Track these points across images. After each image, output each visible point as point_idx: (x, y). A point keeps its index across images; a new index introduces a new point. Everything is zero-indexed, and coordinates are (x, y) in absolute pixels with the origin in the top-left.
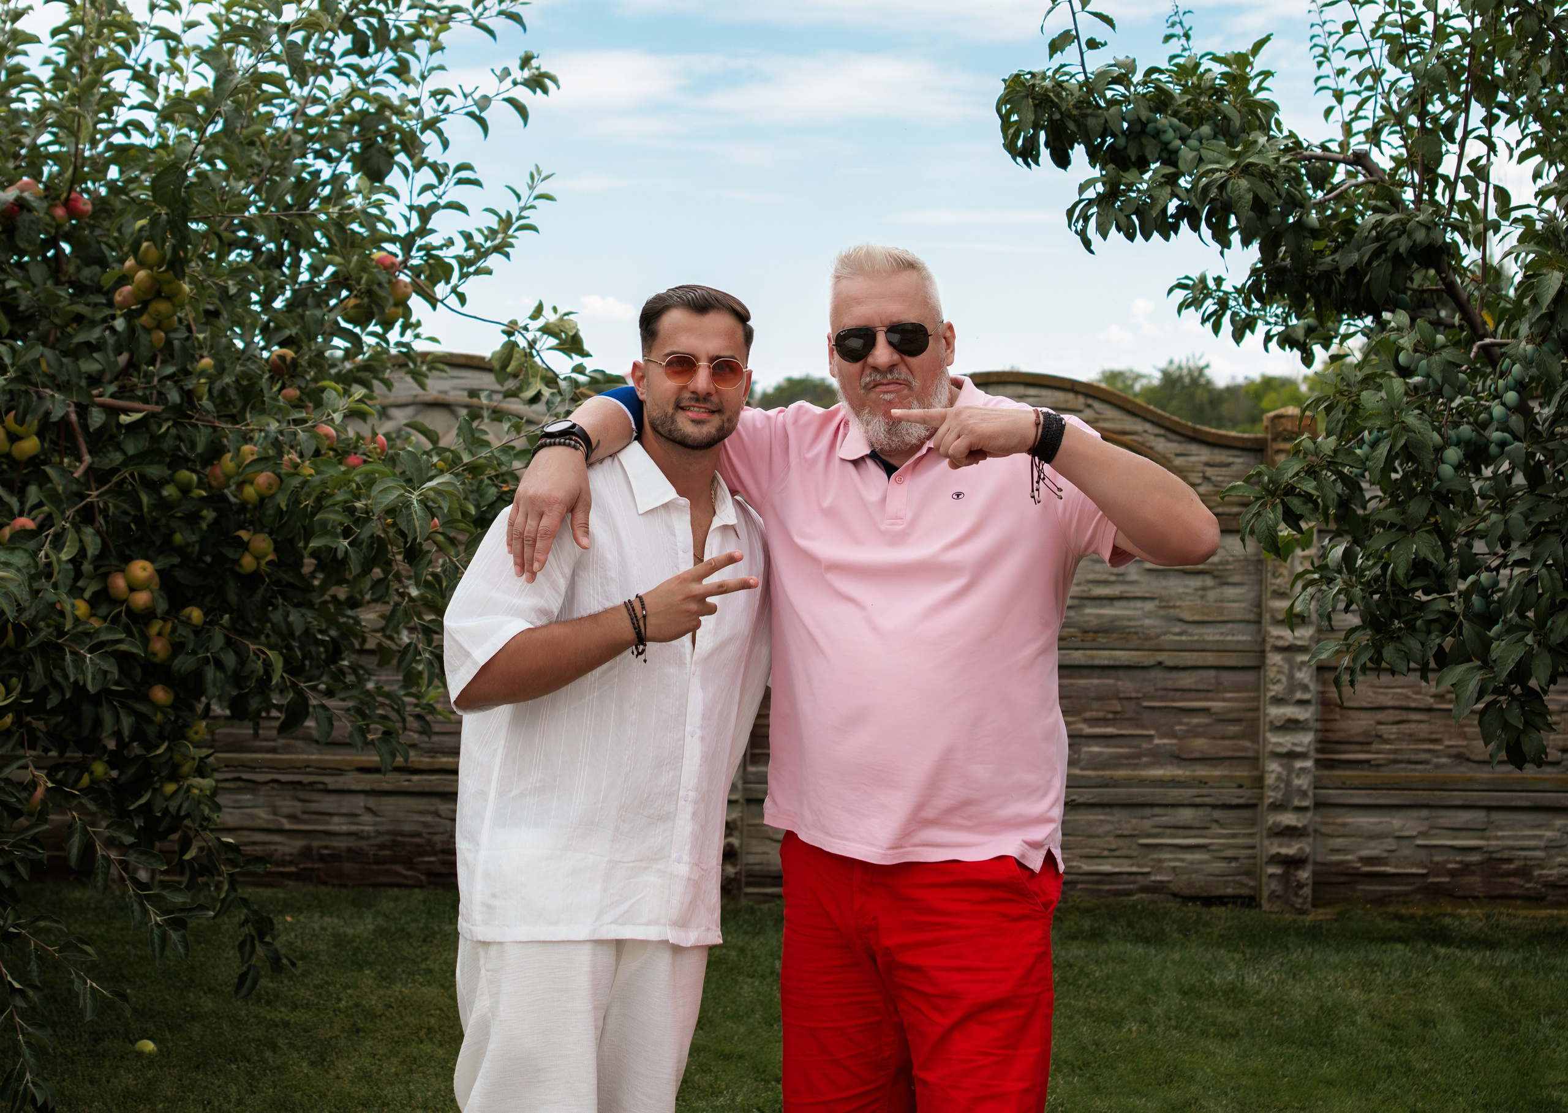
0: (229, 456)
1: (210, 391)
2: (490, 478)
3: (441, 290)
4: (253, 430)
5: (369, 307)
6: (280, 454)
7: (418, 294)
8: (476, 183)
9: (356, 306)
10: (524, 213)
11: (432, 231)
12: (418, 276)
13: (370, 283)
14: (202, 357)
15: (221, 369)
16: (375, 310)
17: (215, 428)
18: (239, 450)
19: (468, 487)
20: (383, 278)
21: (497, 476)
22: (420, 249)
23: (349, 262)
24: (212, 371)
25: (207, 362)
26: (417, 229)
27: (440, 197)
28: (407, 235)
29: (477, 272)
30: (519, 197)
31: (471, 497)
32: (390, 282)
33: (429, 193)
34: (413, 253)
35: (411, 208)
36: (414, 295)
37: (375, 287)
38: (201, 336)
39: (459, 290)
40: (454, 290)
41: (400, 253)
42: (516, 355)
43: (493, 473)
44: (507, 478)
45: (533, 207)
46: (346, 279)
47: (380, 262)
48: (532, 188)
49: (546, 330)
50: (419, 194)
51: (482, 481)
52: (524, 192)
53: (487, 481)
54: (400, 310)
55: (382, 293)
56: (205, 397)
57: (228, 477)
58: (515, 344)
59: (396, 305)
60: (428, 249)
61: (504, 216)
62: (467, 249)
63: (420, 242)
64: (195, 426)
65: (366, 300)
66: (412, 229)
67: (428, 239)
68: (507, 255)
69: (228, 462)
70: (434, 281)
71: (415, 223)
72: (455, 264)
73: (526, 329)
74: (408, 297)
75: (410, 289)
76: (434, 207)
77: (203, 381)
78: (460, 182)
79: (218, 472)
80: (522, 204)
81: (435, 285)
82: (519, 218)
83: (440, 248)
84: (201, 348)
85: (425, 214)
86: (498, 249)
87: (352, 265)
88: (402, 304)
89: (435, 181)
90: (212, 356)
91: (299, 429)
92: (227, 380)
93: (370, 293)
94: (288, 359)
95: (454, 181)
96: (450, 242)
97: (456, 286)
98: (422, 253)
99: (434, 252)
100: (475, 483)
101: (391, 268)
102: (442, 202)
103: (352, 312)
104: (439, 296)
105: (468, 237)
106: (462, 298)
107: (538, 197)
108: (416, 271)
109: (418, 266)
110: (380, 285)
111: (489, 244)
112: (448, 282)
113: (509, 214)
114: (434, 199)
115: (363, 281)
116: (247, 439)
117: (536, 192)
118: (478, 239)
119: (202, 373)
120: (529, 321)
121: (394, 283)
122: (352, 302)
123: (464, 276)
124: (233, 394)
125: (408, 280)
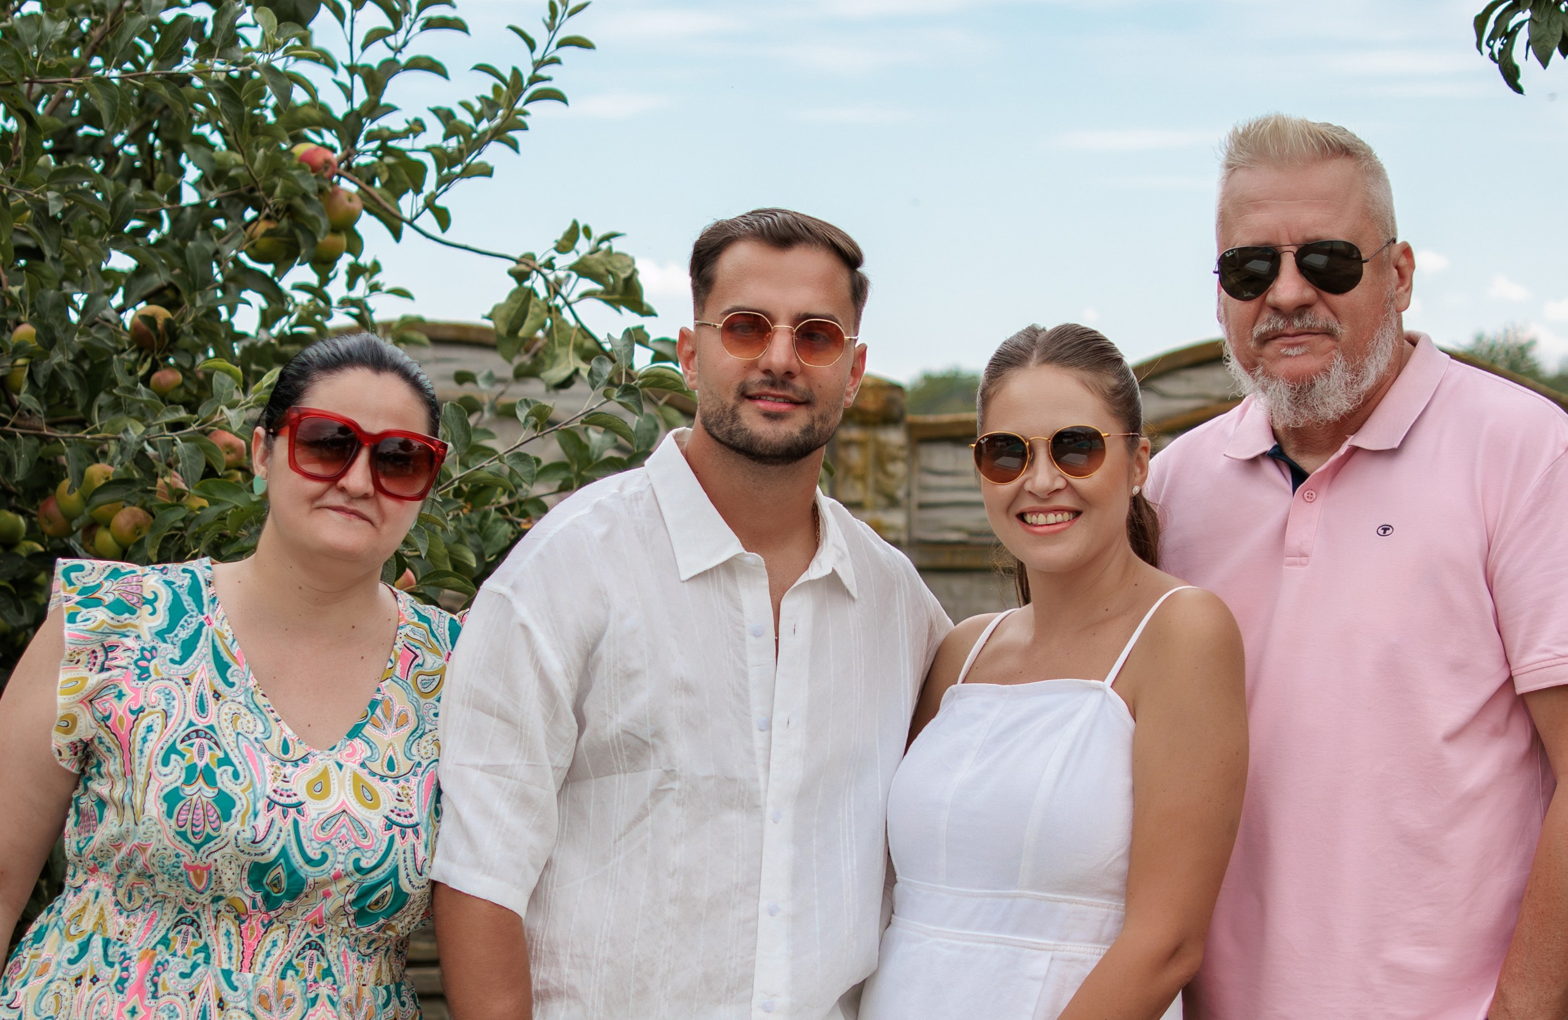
0: (66, 483)
1: (31, 376)
2: (500, 510)
3: (408, 204)
4: (105, 440)
5: (291, 233)
6: (153, 476)
7: (370, 212)
8: (458, 25)
9: (269, 233)
10: (543, 72)
11: (390, 109)
12: (371, 182)
13: (288, 194)
14: (18, 323)
15: (48, 340)
16: (301, 238)
17: (43, 439)
18: (82, 473)
19: (464, 524)
20: (309, 185)
21: (511, 506)
22: (370, 137)
23: (252, 160)
24: (34, 344)
25: (26, 331)
26: (363, 106)
27: (398, 50)
28: (347, 116)
29: (467, 173)
30: (531, 45)
31: (469, 539)
32: (321, 191)
33: (380, 44)
34: (360, 145)
35: (352, 70)
36: (364, 214)
37: (298, 201)
38: (15, 290)
39: (439, 202)
40: (430, 204)
41: (336, 144)
42: (533, 310)
43: (504, 500)
44: (529, 508)
45: (555, 61)
46: (252, 190)
47: (305, 158)
48: (551, 27)
49: (582, 269)
50: (364, 47)
51: (486, 515)
52: (541, 36)
53: (494, 515)
54: (343, 240)
55: (310, 212)
56: (25, 387)
57: (70, 518)
58: (531, 293)
59: (335, 230)
60: (383, 137)
61: (507, 74)
62: (446, 137)
63: (369, 126)
64: (11, 436)
65: (285, 223)
66: (357, 105)
67: (386, 122)
68: (514, 145)
69: (67, 495)
70: (396, 190)
71: (361, 95)
72: (429, 160)
73: (550, 265)
74: (355, 218)
75: (357, 204)
76: (390, 68)
77: (20, 362)
78: (430, 24)
79: (53, 509)
80: (538, 55)
81: (398, 196)
82: (534, 80)
83: (404, 135)
84: (15, 308)
85: (376, 80)
86: (498, 134)
87: (257, 165)
88: (345, 228)
89: (388, 24)
90: (33, 322)
91: (176, 436)
92: (57, 358)
93: (290, 211)
94: (160, 322)
95: (419, 24)
96: (417, 127)
97: (433, 196)
98: (375, 145)
99: (391, 144)
100: (476, 517)
101: (322, 170)
102: (403, 58)
103: (264, 244)
104: (406, 214)
105: (445, 116)
106: (443, 218)
107: (562, 44)
108: (365, 175)
109: (367, 166)
110: (305, 197)
111: (484, 125)
112: (418, 191)
113: (516, 72)
114: (390, 54)
115: (278, 191)
116: (95, 454)
117: (561, 35)
118: (465, 118)
119: (19, 349)
120: (554, 253)
121: (327, 194)
122: (262, 227)
123: (445, 181)
124: (70, 382)
125: (353, 188)
